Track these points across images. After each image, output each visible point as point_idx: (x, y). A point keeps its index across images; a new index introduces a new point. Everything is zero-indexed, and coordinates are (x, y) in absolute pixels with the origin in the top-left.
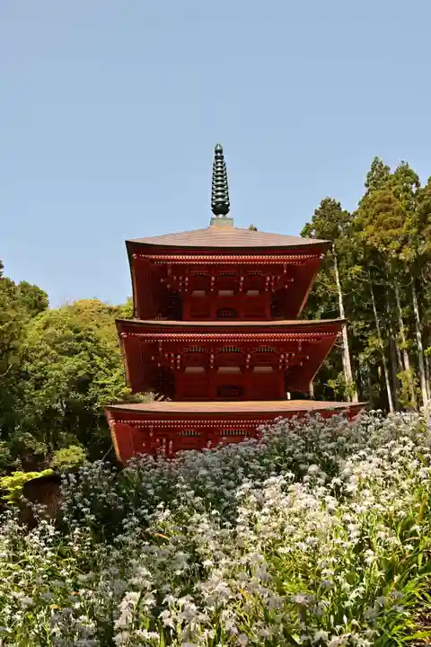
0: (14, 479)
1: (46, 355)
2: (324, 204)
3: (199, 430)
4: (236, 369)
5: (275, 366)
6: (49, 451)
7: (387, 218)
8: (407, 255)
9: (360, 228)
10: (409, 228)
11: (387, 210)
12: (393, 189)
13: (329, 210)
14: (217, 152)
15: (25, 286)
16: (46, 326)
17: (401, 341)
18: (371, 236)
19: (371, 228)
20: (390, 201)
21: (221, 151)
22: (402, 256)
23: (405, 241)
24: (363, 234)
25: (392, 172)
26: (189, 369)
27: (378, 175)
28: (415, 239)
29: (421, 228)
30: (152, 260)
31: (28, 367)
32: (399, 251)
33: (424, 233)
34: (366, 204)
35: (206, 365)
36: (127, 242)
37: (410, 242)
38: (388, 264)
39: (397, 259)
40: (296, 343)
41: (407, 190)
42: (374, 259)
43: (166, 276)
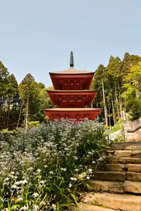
0: (31, 123)
1: (44, 97)
2: (100, 65)
3: (65, 114)
4: (74, 101)
5: (82, 100)
6: (45, 116)
7: (114, 68)
8: (118, 76)
9: (107, 70)
10: (118, 70)
11: (113, 66)
12: (115, 62)
13: (101, 67)
14: (71, 52)
15: (40, 84)
16: (44, 91)
17: (115, 94)
18: (110, 72)
19: (110, 70)
20: (114, 65)
21: (72, 52)
22: (116, 76)
23: (117, 73)
24: (108, 72)
25: (115, 58)
26: (63, 101)
27: (112, 59)
28: (119, 73)
29: (121, 70)
30: (55, 77)
31: (41, 99)
32: (116, 75)
33: (121, 71)
34: (109, 66)
35: (67, 100)
36: (49, 73)
37: (118, 73)
38: (113, 78)
39: (115, 77)
40: (87, 95)
41: (118, 62)
42: (110, 77)
43: (58, 80)
